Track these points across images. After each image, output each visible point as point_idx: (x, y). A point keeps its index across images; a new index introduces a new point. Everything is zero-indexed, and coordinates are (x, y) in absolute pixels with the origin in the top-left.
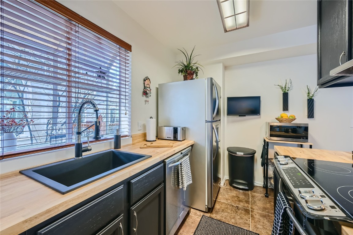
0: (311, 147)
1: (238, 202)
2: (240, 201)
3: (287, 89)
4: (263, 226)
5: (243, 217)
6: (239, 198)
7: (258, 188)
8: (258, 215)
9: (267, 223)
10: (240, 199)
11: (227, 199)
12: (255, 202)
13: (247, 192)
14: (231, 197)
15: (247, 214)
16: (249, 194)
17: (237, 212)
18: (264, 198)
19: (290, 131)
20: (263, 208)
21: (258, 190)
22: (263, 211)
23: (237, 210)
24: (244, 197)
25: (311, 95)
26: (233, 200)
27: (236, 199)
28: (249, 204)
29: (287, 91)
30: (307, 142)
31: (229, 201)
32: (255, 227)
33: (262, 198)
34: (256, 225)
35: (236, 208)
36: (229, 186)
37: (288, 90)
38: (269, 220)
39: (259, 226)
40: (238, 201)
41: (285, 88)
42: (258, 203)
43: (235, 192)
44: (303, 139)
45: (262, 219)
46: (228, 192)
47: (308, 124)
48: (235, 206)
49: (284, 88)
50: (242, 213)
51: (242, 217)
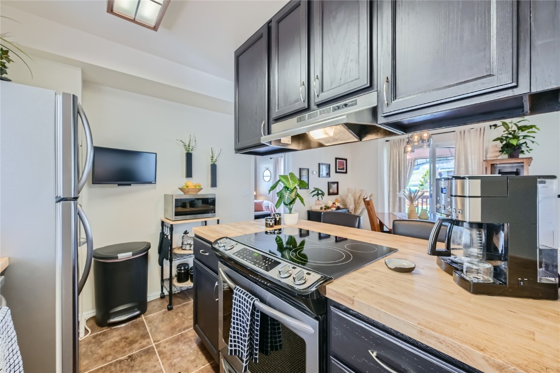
0: (218, 222)
1: (128, 347)
2: (132, 343)
3: (191, 148)
4: (180, 355)
5: (147, 367)
6: (127, 338)
7: (153, 303)
8: (169, 345)
9: (183, 347)
10: (131, 339)
11: (103, 358)
12: (157, 328)
13: (138, 319)
14: (111, 347)
15: (151, 356)
16: (143, 322)
17: (132, 367)
18: (167, 314)
19: (188, 205)
20: (171, 329)
21: (155, 306)
22: (173, 334)
23: (132, 363)
24: (135, 331)
25: (214, 160)
26: (117, 352)
27: (122, 344)
28: (148, 337)
29: (190, 152)
30: (215, 216)
31: (110, 358)
32: (171, 367)
33: (165, 315)
34: (171, 363)
35: (129, 360)
36: (99, 328)
37: (192, 150)
38: (185, 341)
39: (175, 361)
40: (127, 345)
41: (189, 146)
42: (163, 326)
43: (115, 333)
44: (212, 213)
45: (175, 347)
46: (101, 342)
47: (215, 194)
48: (125, 357)
49: (187, 146)
50: (143, 361)
51: (144, 369)
